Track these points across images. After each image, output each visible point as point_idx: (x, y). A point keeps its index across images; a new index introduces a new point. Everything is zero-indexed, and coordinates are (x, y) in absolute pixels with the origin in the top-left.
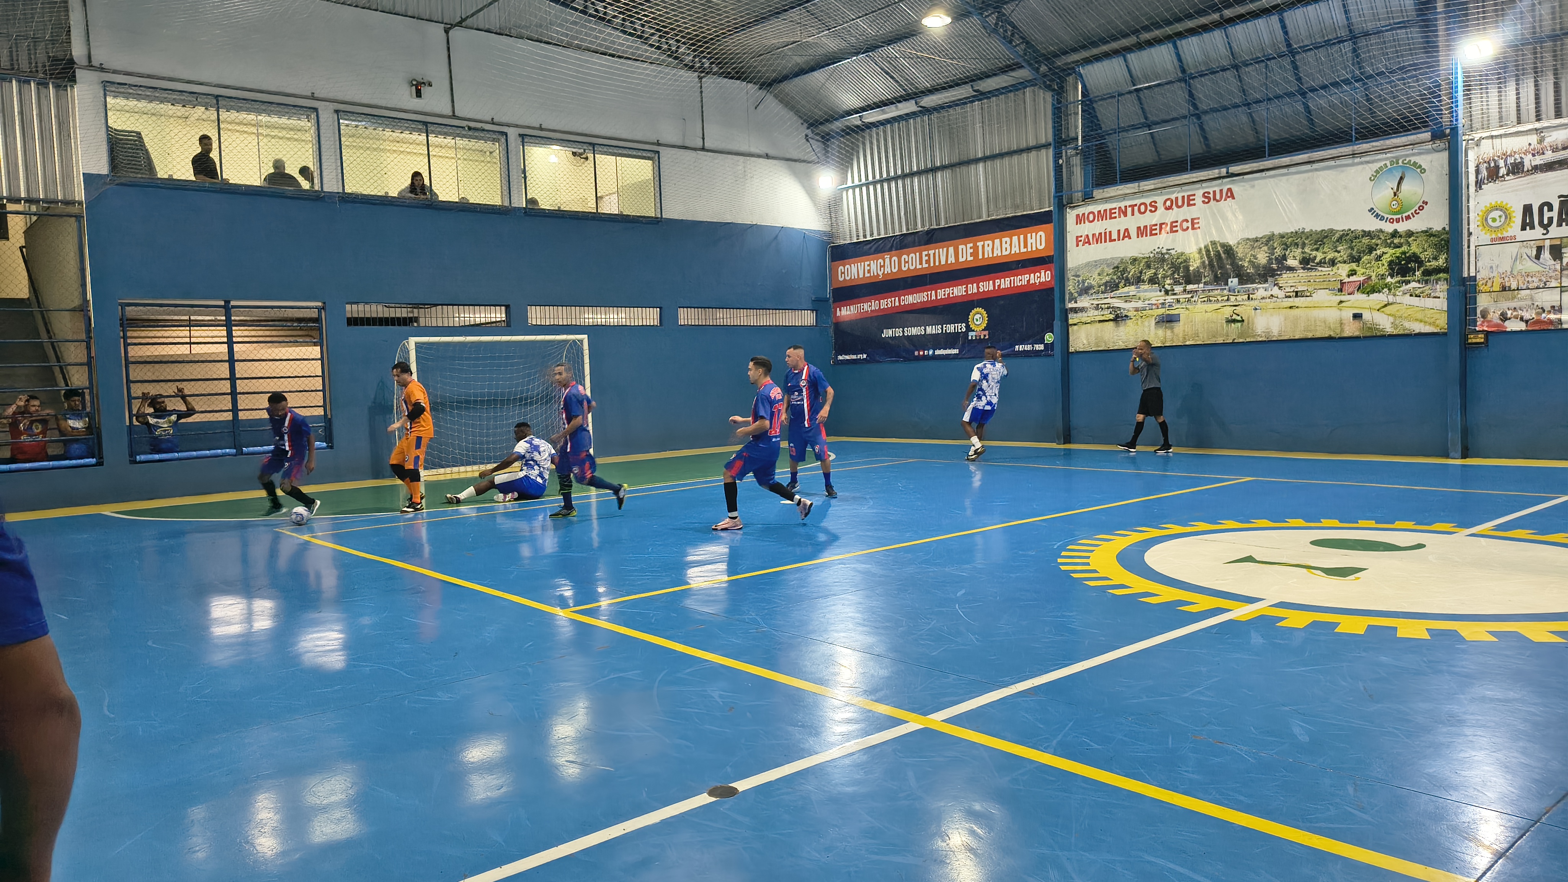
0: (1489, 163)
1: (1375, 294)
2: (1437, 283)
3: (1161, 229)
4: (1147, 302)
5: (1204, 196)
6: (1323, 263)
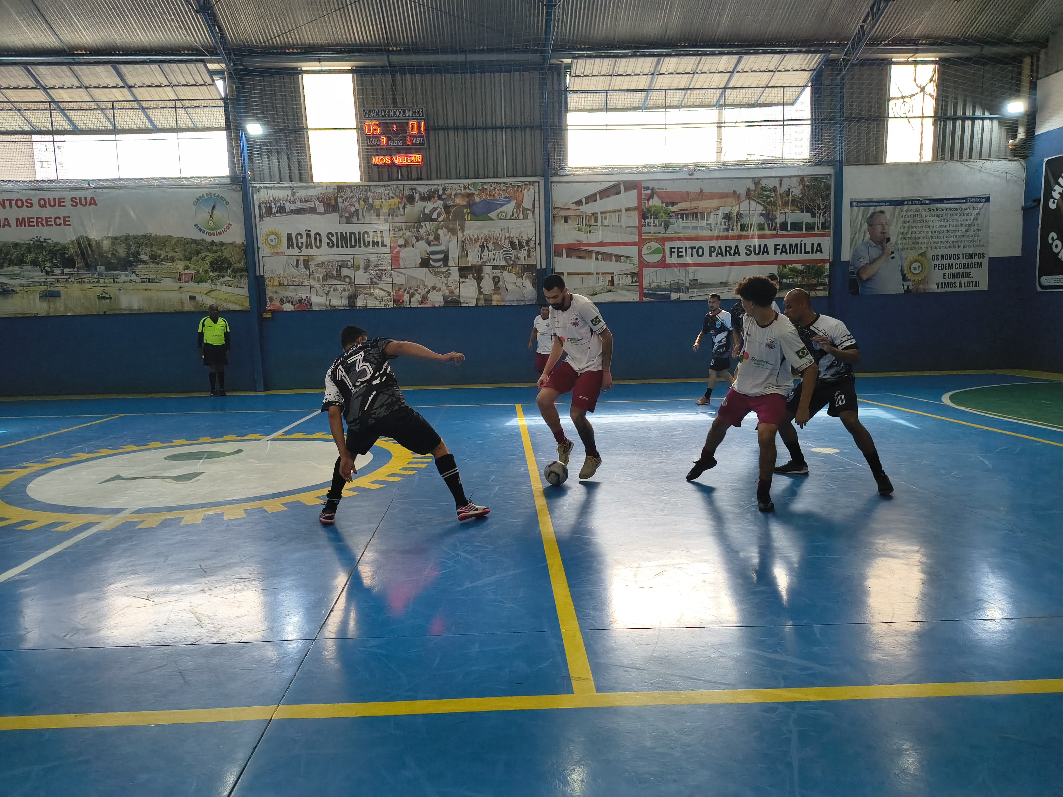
0: (266, 204)
1: (204, 284)
2: (241, 278)
3: (37, 222)
4: (31, 280)
5: (72, 200)
6: (166, 259)
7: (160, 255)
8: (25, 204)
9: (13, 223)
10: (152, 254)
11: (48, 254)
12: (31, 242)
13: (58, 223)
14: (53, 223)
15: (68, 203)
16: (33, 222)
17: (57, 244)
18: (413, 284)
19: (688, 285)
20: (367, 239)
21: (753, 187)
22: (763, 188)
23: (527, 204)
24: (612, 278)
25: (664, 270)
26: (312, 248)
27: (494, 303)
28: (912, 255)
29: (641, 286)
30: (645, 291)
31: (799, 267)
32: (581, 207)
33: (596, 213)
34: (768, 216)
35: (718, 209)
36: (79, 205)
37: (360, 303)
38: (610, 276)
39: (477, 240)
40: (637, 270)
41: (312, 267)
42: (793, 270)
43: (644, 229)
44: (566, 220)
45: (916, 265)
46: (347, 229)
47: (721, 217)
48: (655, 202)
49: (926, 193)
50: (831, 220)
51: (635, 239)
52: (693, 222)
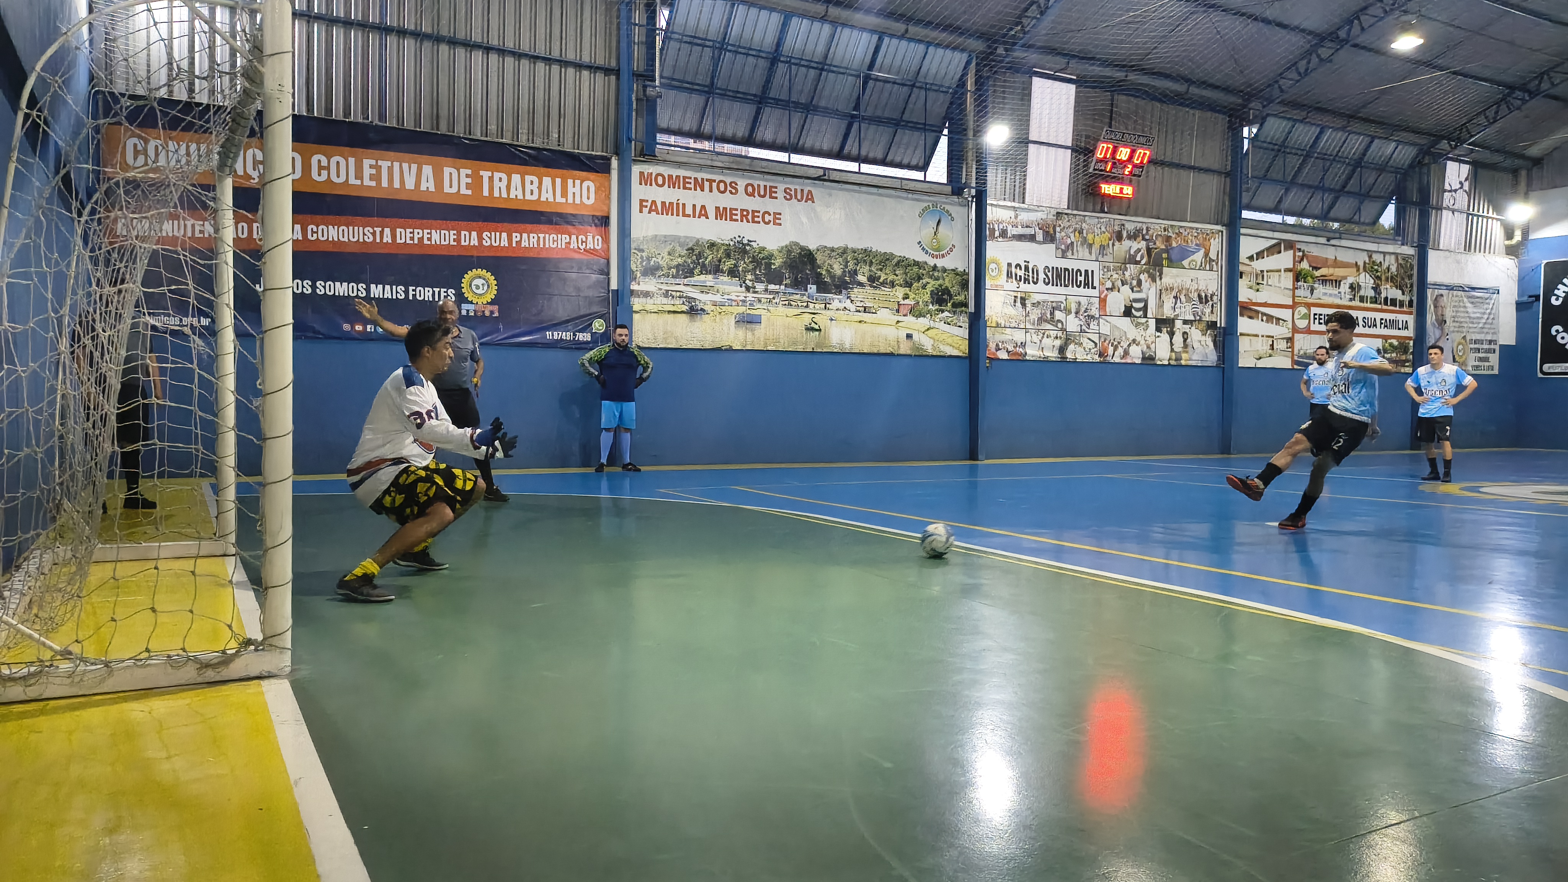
0: (990, 224)
1: (921, 318)
2: (960, 315)
3: (742, 216)
4: (726, 297)
5: (785, 192)
6: (883, 284)
7: (880, 277)
8: (729, 188)
9: (711, 213)
10: (871, 276)
11: (751, 262)
12: (732, 243)
13: (767, 220)
14: (760, 219)
15: (780, 194)
16: (736, 215)
17: (764, 249)
18: (1117, 334)
20: (1079, 278)
21: (1367, 261)
22: (1374, 262)
23: (1213, 255)
24: (1273, 341)
25: (1309, 337)
26: (1029, 283)
27: (1183, 362)
28: (1458, 338)
29: (1293, 353)
30: (1295, 358)
31: (1395, 342)
32: (1252, 263)
33: (1262, 271)
34: (1376, 289)
35: (1345, 278)
36: (794, 201)
37: (1069, 355)
38: (1271, 339)
39: (1172, 289)
40: (1290, 335)
41: (1029, 307)
42: (1391, 344)
43: (1297, 292)
44: (1241, 277)
45: (1459, 346)
46: (1062, 264)
47: (1348, 285)
48: (1305, 265)
49: (1466, 281)
50: (1415, 299)
51: (1290, 302)
52: (1330, 289)
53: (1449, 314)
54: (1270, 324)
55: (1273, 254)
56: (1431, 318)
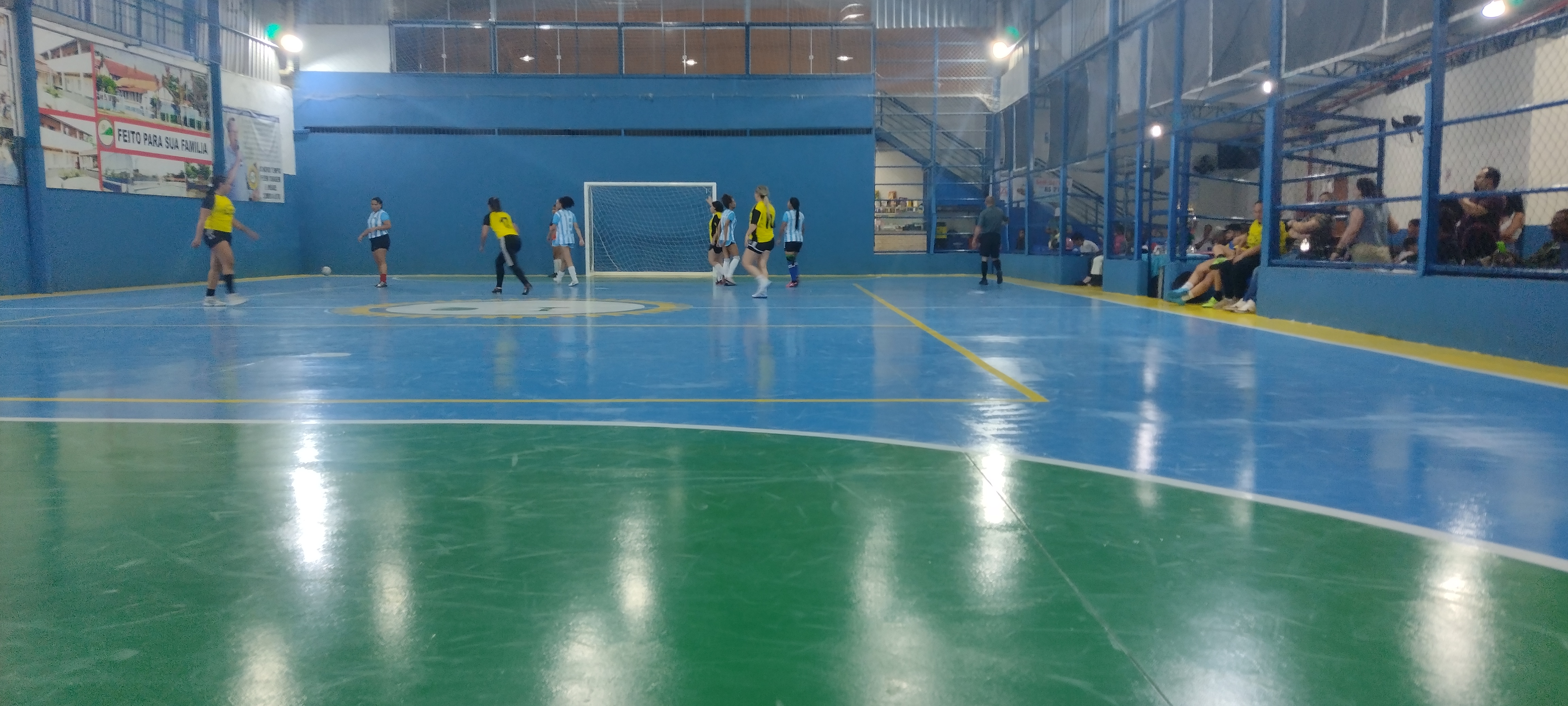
19: (132, 176)
21: (165, 75)
22: (171, 77)
24: (78, 158)
25: (116, 155)
28: (249, 164)
29: (100, 172)
30: (104, 180)
31: (196, 166)
32: (47, 62)
33: (59, 73)
34: (175, 107)
35: (145, 91)
38: (76, 156)
40: (96, 153)
42: (193, 168)
43: (100, 103)
44: (37, 77)
45: (253, 174)
47: (149, 101)
48: (104, 72)
49: (252, 106)
50: (211, 121)
51: (92, 114)
52: (130, 103)
53: (241, 140)
54: (72, 139)
55: (69, 54)
56: (227, 142)
